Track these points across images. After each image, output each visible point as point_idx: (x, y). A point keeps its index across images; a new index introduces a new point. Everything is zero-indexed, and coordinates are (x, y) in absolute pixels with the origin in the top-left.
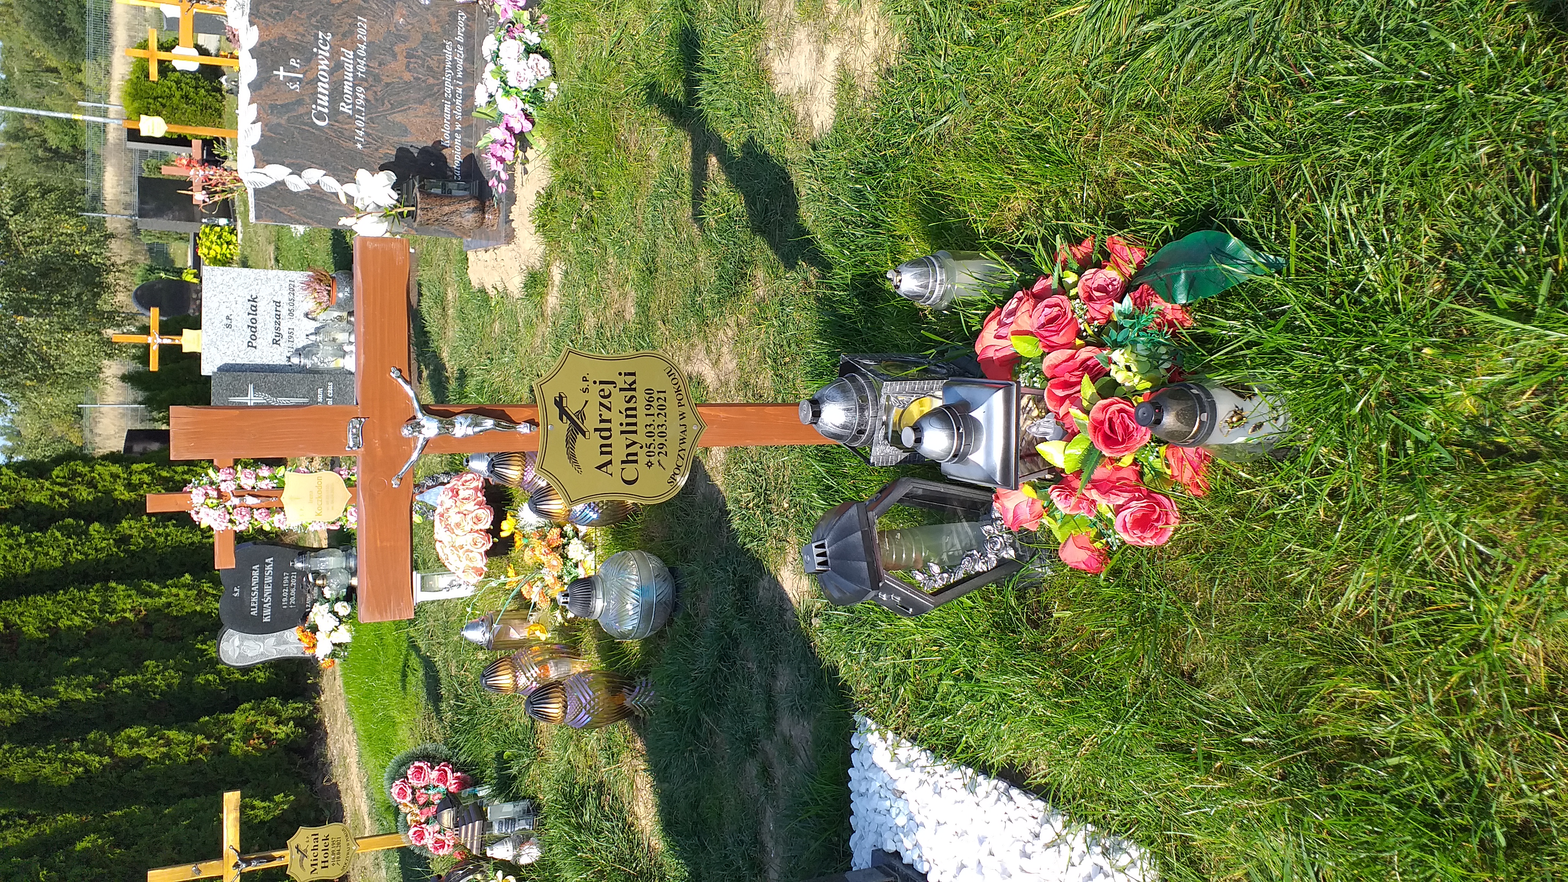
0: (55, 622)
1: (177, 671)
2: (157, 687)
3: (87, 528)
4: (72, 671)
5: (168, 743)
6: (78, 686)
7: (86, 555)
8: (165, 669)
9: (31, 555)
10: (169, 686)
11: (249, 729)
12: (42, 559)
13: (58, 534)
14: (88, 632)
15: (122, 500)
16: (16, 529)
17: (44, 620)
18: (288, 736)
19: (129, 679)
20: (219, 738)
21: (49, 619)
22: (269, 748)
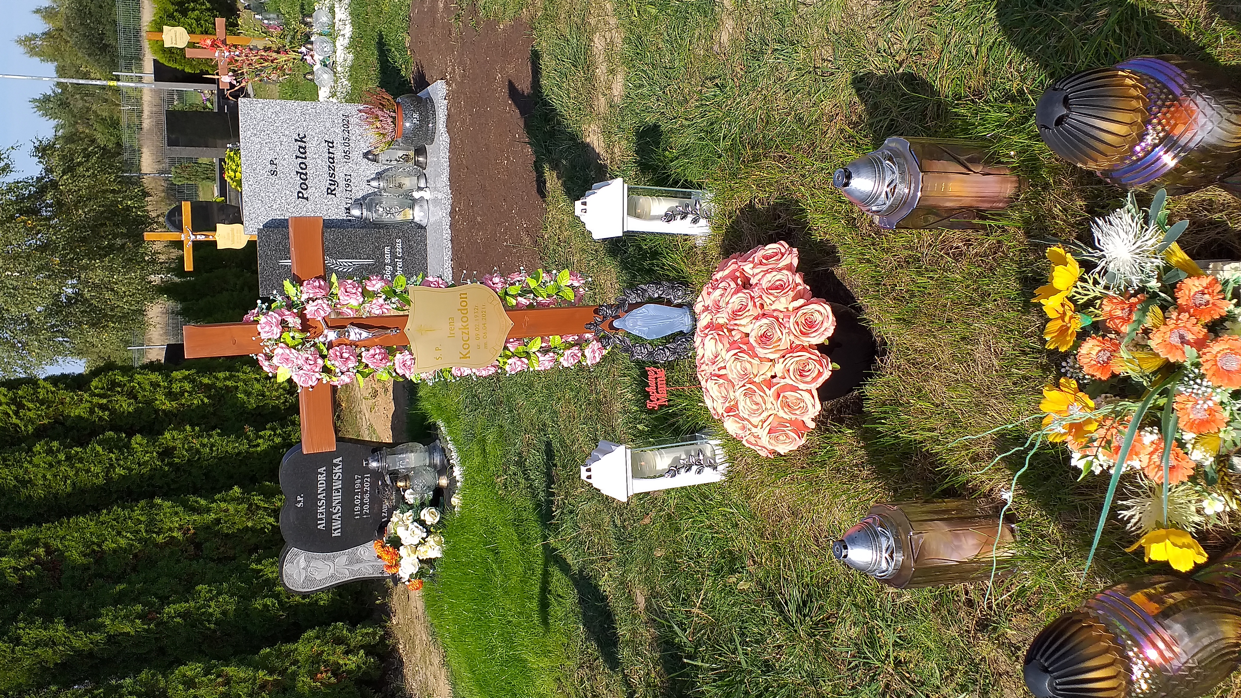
0: (99, 546)
1: (232, 596)
2: (211, 615)
3: (129, 441)
4: (119, 599)
5: (227, 682)
6: (126, 617)
7: (130, 470)
8: (219, 593)
9: (72, 474)
10: (224, 613)
11: (316, 660)
12: (83, 475)
13: (99, 449)
14: (135, 556)
15: (164, 411)
16: (55, 444)
17: (88, 544)
18: (359, 667)
19: (183, 606)
20: (283, 672)
21: (93, 543)
22: (339, 681)
